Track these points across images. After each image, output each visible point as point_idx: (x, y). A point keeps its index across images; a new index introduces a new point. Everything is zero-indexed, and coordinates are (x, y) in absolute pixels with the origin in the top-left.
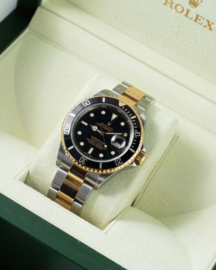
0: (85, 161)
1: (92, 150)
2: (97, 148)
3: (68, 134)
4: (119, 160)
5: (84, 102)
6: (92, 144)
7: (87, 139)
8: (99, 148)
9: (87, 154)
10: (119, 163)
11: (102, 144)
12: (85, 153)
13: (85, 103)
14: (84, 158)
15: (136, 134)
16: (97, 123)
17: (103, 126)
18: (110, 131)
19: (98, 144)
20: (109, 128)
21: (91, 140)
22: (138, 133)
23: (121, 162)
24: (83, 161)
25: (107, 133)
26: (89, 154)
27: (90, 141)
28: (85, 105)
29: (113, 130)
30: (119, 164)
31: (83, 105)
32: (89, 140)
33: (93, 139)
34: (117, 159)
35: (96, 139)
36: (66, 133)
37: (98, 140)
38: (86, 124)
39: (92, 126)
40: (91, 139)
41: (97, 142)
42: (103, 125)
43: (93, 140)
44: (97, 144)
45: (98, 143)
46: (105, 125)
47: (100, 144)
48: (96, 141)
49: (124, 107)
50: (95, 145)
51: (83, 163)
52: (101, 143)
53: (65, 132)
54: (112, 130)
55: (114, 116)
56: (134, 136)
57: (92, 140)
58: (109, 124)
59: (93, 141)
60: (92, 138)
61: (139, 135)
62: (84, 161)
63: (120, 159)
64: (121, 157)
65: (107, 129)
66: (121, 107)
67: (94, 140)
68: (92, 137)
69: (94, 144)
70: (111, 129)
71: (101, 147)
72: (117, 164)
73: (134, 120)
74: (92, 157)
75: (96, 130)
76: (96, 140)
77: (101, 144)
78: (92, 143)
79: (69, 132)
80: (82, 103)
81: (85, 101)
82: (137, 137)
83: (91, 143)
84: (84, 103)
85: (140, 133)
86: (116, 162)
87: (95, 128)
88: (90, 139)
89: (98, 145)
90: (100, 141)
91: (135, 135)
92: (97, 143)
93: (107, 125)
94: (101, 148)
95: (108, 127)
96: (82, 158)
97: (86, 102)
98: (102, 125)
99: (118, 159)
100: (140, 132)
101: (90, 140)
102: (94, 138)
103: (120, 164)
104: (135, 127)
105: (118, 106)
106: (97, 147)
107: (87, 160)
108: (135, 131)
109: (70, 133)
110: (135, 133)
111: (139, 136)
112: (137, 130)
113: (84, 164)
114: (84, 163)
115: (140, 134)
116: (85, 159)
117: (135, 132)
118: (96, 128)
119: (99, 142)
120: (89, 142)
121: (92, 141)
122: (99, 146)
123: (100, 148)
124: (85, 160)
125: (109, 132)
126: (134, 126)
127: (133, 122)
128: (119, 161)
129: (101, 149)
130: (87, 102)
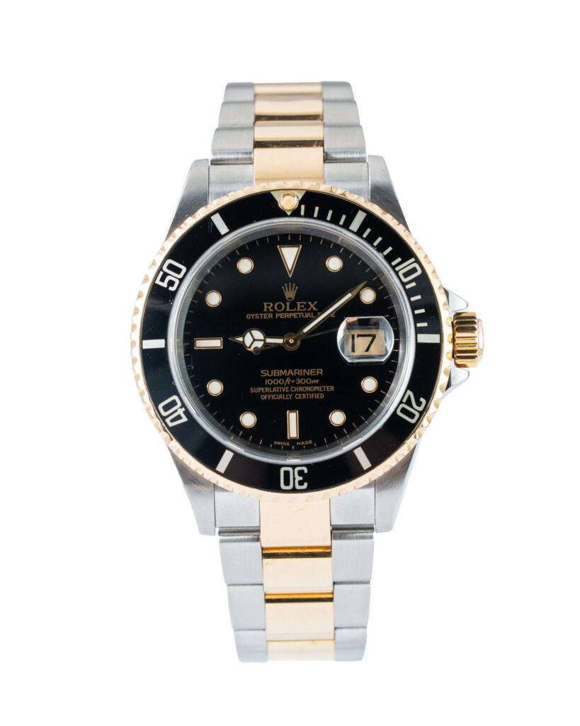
0: (301, 478)
1: (293, 418)
2: (307, 401)
3: (185, 419)
4: (409, 398)
5: (161, 273)
6: (280, 397)
7: (252, 390)
8: (312, 396)
9: (288, 444)
10: (415, 408)
11: (313, 378)
12: (279, 443)
13: (165, 275)
14: (290, 469)
15: (406, 275)
16: (249, 316)
17: (274, 312)
18: (307, 315)
19: (301, 385)
20: (299, 306)
21: (268, 386)
22: (409, 264)
23: (419, 404)
24: (294, 479)
25: (306, 330)
26: (293, 441)
27: (267, 393)
28: (171, 283)
29: (315, 306)
30: (417, 415)
31: (164, 285)
32: (262, 389)
33: (273, 378)
34: (401, 402)
35: (281, 372)
36: (172, 421)
37: (290, 372)
38: (216, 343)
39: (240, 339)
40: (267, 382)
41: (293, 381)
42: (273, 308)
43: (274, 384)
44: (296, 389)
45: (299, 381)
46: (280, 307)
47: (306, 381)
48: (288, 380)
49: (303, 207)
50: (293, 397)
51: (298, 487)
52: (306, 377)
53: (168, 420)
54: (312, 306)
55: (290, 255)
56: (404, 284)
57: (273, 386)
58: (290, 294)
59: (279, 385)
60: (267, 378)
61: (414, 270)
62: (299, 478)
63: (410, 393)
64: (410, 387)
65: (295, 315)
66: (296, 213)
67: (278, 378)
68: (265, 373)
69: (285, 393)
70: (308, 306)
71: (316, 388)
72: (412, 416)
73: (369, 230)
74: (310, 442)
75: (262, 343)
76: (284, 377)
77: (310, 377)
78: (279, 393)
79: (184, 412)
80: (158, 282)
81: (161, 269)
82: (414, 284)
83: (273, 397)
84: (163, 280)
85: (417, 261)
86: (404, 411)
87: (254, 340)
88: (263, 385)
89: (301, 389)
90: (299, 372)
91: (405, 280)
92: (295, 385)
93: (285, 301)
94: (317, 392)
95: (293, 305)
96: (287, 473)
97: (165, 268)
98: (268, 312)
99: (404, 400)
100: (413, 260)
101: (267, 390)
102: (275, 373)
103: (421, 409)
104: (386, 253)
105: (281, 213)
106: (304, 396)
107: (305, 470)
108: (393, 268)
109: (187, 413)
110: (401, 274)
111: (419, 272)
112: (399, 260)
113: (305, 485)
114: (301, 483)
115: (416, 265)
116: (297, 469)
117: (397, 269)
118: (258, 334)
119: (300, 377)
120: (265, 397)
121: (275, 390)
122: (309, 389)
123: (317, 396)
124: (301, 473)
125: (309, 321)
126: (380, 248)
127: (370, 240)
128: (409, 402)
129: (322, 396)
130: (171, 267)
